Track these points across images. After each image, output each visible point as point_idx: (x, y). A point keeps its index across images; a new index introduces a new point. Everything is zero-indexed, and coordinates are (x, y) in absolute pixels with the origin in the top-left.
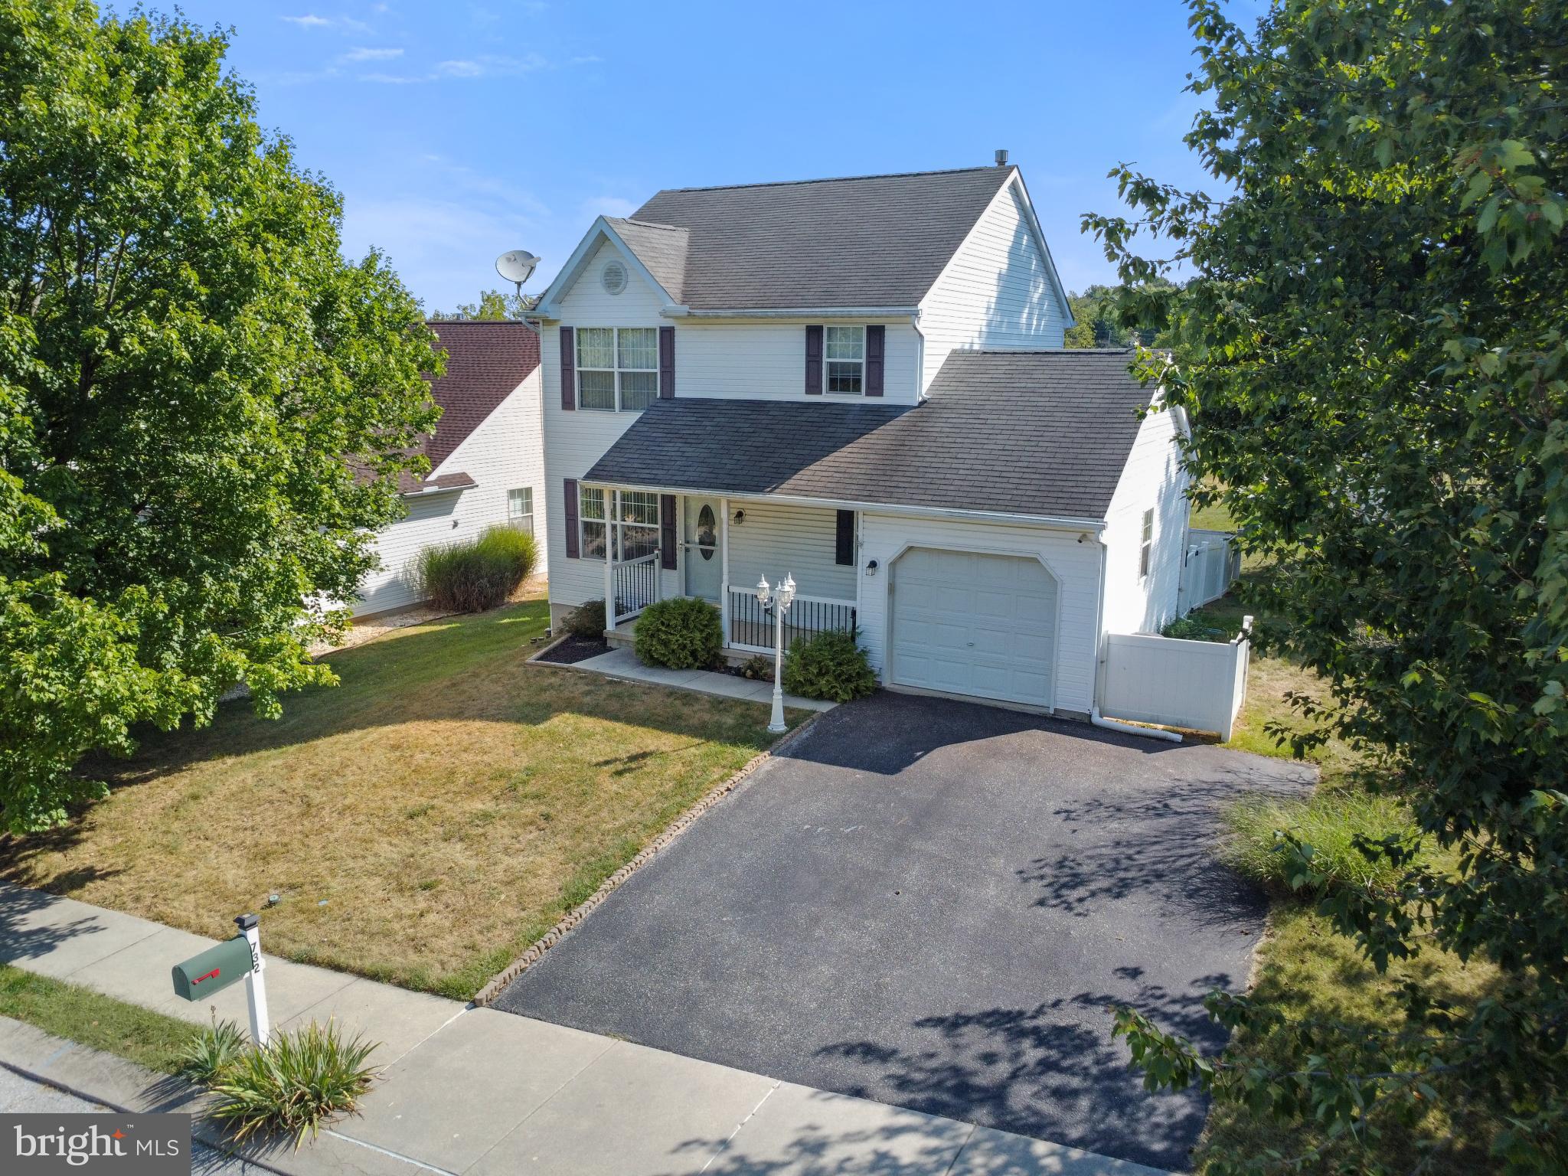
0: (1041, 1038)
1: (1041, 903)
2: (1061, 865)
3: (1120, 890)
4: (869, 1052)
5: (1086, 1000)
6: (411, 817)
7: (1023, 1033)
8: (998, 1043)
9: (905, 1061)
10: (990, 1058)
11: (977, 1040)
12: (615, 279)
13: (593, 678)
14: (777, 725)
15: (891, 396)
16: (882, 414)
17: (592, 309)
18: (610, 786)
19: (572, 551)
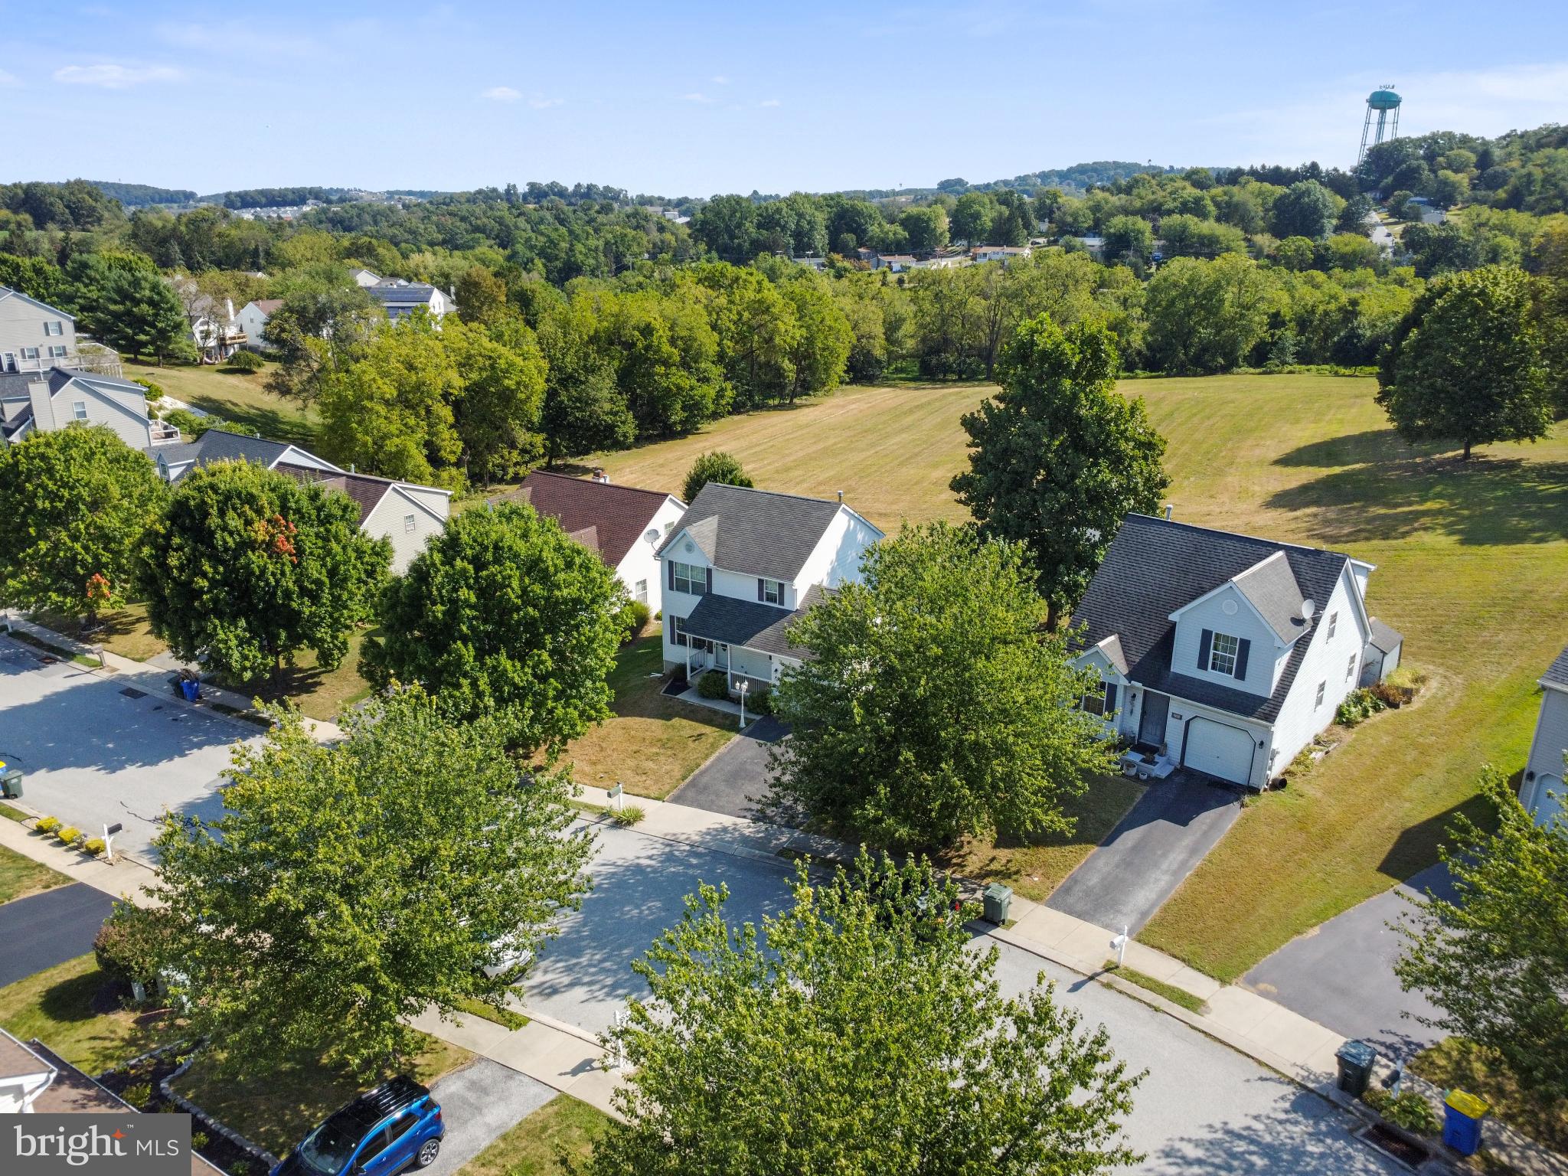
6: (635, 752)
12: (689, 548)
13: (684, 703)
14: (742, 724)
15: (786, 607)
16: (784, 613)
17: (681, 556)
18: (691, 745)
19: (673, 642)
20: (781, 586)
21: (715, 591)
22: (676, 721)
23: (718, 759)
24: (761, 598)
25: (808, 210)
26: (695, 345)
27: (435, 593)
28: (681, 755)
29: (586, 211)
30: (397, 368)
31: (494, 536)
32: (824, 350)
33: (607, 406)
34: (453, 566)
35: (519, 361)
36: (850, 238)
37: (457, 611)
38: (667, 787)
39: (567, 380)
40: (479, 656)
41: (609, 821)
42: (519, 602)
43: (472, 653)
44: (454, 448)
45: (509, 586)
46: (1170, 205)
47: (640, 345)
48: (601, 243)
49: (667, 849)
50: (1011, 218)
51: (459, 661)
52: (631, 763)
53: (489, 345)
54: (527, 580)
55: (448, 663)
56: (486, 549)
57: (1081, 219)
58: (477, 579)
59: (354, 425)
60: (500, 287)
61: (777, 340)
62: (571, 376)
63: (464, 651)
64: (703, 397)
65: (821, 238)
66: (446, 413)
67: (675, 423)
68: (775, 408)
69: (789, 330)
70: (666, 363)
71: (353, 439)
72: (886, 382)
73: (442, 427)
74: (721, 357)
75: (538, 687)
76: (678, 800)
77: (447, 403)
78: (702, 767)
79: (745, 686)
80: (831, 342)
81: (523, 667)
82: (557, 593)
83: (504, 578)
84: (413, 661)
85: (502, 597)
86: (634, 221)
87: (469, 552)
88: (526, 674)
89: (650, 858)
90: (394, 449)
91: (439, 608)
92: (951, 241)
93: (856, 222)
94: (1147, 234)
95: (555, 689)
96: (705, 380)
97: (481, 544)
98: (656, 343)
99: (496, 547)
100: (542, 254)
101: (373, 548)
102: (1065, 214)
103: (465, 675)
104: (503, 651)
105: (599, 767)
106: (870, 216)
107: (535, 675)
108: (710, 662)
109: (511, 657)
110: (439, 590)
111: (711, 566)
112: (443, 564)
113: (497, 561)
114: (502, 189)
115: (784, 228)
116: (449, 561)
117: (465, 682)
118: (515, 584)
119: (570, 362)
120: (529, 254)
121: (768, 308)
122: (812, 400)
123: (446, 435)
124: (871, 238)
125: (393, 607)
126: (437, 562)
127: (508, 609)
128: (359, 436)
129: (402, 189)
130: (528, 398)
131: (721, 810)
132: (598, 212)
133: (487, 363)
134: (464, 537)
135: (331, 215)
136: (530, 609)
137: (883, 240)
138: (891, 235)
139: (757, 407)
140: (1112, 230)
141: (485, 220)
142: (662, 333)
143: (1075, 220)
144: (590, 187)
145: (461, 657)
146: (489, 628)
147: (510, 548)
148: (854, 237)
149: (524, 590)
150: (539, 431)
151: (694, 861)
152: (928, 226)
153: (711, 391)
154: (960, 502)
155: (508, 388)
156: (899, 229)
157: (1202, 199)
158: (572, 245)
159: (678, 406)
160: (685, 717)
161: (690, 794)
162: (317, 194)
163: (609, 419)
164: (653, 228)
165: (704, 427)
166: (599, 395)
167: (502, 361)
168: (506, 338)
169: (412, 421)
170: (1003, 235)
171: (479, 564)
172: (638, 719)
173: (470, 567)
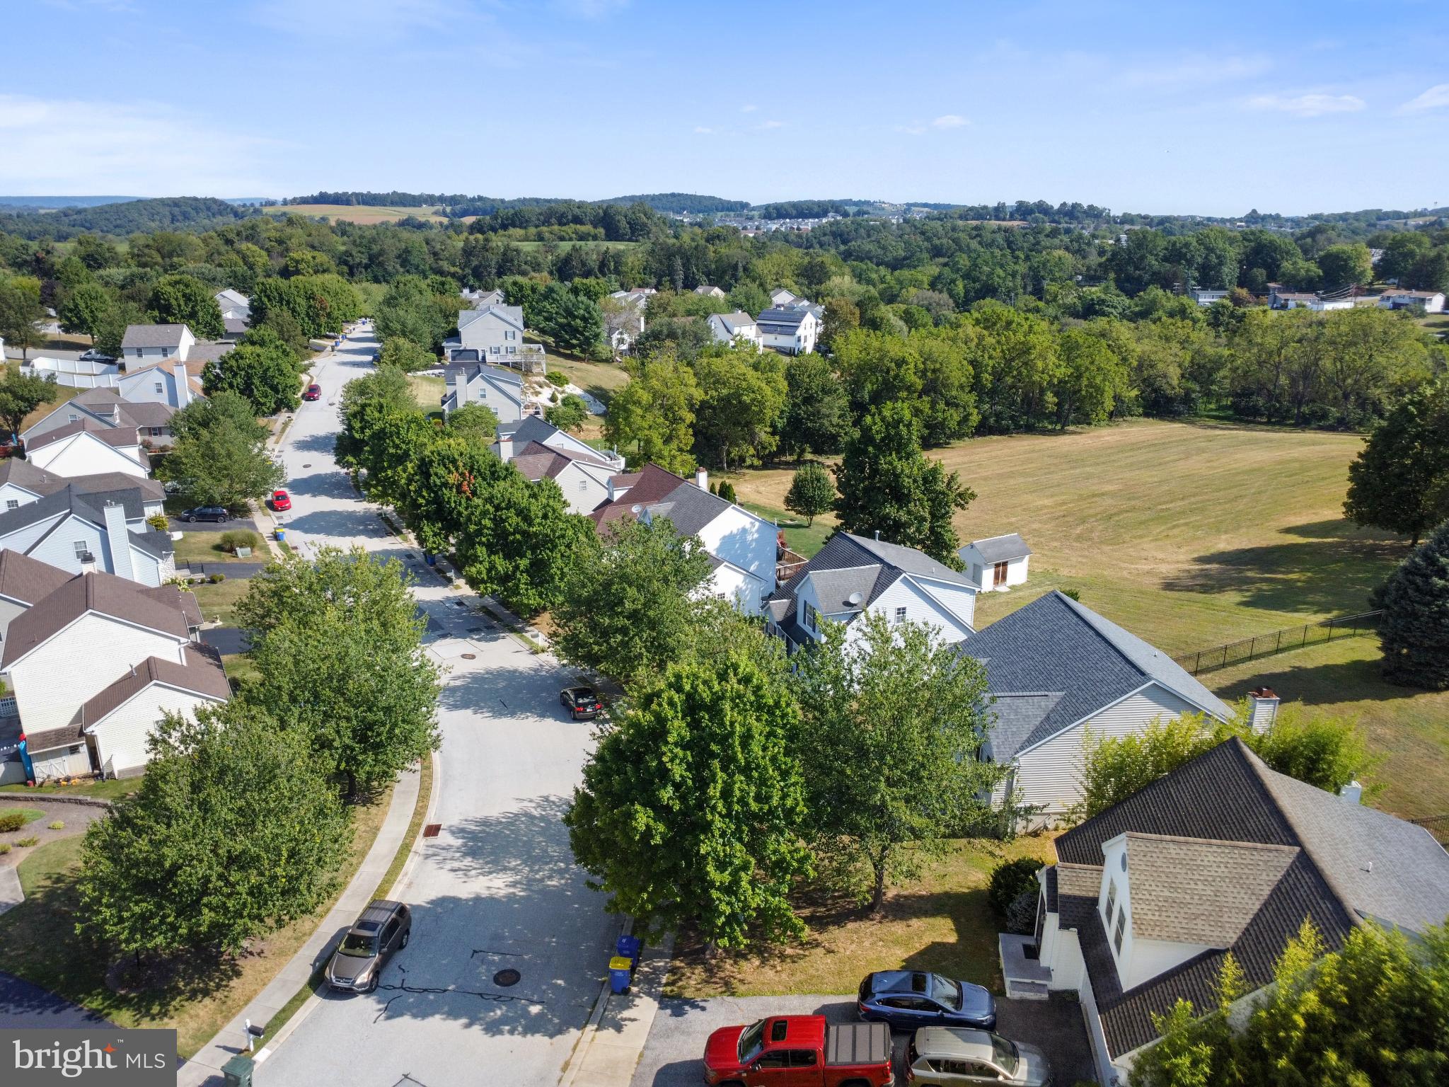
25: (1221, 245)
32: (1089, 387)
35: (760, 383)
36: (1261, 273)
47: (892, 374)
65: (1230, 271)
70: (909, 390)
74: (975, 387)
77: (691, 410)
80: (1098, 381)
120: (952, 276)
124: (1283, 274)
129: (919, 201)
135: (839, 228)
137: (1294, 277)
138: (1304, 272)
144: (1075, 206)
153: (954, 415)
155: (745, 402)
156: (1314, 267)
158: (993, 269)
162: (839, 206)
165: (956, 442)
167: (745, 383)
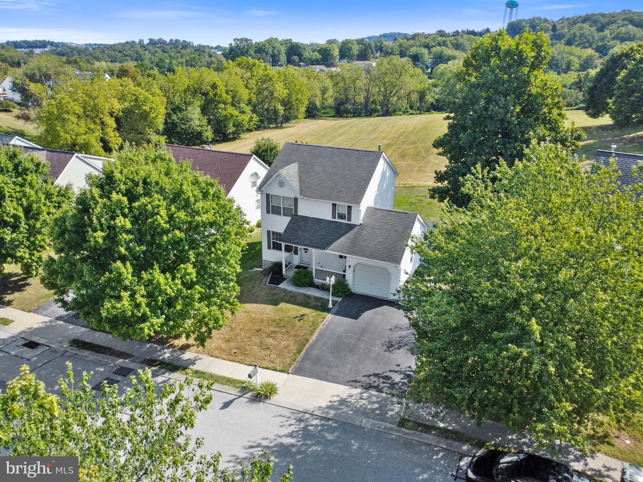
0: (383, 378)
1: (386, 351)
2: (389, 342)
3: (399, 348)
4: (356, 381)
5: (391, 371)
6: (258, 331)
7: (380, 377)
8: (376, 379)
9: (362, 382)
10: (375, 382)
11: (373, 379)
12: (281, 184)
13: (285, 290)
14: (330, 306)
15: (353, 222)
16: (351, 227)
17: (275, 190)
18: (299, 324)
19: (269, 248)
20: (350, 208)
21: (299, 214)
22: (282, 305)
23: (320, 334)
24: (334, 217)
25: (278, 45)
26: (238, 94)
27: (95, 221)
28: (292, 333)
29: (176, 48)
30: (82, 97)
31: (142, 174)
32: (296, 100)
33: (197, 123)
34: (109, 198)
35: (151, 96)
36: (296, 58)
37: (115, 235)
38: (288, 361)
39: (176, 109)
40: (137, 272)
41: (249, 395)
42: (168, 226)
43: (130, 270)
44: (117, 142)
45: (158, 214)
46: (433, 44)
47: (211, 94)
48: (184, 60)
49: (302, 425)
50: (365, 49)
51: (119, 279)
52: (256, 340)
53: (134, 89)
54: (173, 209)
55: (110, 279)
56: (137, 185)
57: (394, 50)
58: (130, 209)
59: (59, 128)
60: (138, 72)
61: (275, 95)
62: (178, 107)
63: (123, 270)
64: (243, 120)
65: (283, 58)
66: (111, 122)
67: (230, 133)
68: (274, 128)
69: (281, 91)
70: (224, 103)
71: (59, 136)
72: (320, 118)
73: (109, 130)
74: (249, 102)
75: (185, 292)
76: (298, 372)
77: (112, 116)
78: (311, 341)
79: (333, 279)
80: (299, 96)
81: (173, 280)
82: (197, 218)
83: (153, 208)
84: (80, 278)
85: (153, 222)
86: (198, 52)
87: (123, 187)
88: (176, 285)
89: (291, 435)
90: (83, 142)
91: (100, 235)
92: (340, 59)
93: (298, 51)
94: (426, 55)
95: (200, 293)
96: (243, 112)
97: (133, 181)
98: (219, 92)
99: (145, 182)
100: (157, 65)
101: (59, 192)
102: (388, 48)
103: (125, 289)
104: (156, 267)
105: (233, 344)
106: (304, 48)
107: (183, 283)
108: (296, 260)
109: (163, 272)
110: (99, 219)
111: (298, 195)
112: (101, 197)
113: (147, 194)
114: (137, 41)
115: (267, 53)
116: (106, 195)
117: (125, 294)
118: (163, 212)
119: (177, 100)
120: (151, 65)
121: (271, 79)
122: (290, 125)
123: (112, 134)
124: (305, 58)
125: (62, 234)
126: (97, 196)
127: (159, 232)
128: (62, 134)
130: (157, 116)
131: (335, 380)
132: (182, 49)
133: (134, 98)
134: (117, 175)
135: (58, 52)
136: (177, 232)
137: (310, 59)
138: (314, 57)
139: (265, 128)
140: (411, 54)
141: (129, 52)
142: (221, 89)
143: (392, 51)
144: (176, 41)
145: (120, 274)
146: (144, 248)
147: (157, 183)
148: (298, 58)
149: (171, 217)
150: (163, 135)
151: (329, 437)
152: (330, 53)
153: (246, 117)
154: (440, 154)
155: (145, 111)
156: (318, 54)
157: (446, 41)
158: (171, 61)
159: (231, 125)
160: (288, 302)
161: (307, 365)
162: (52, 44)
163: (199, 129)
164: (207, 56)
165: (242, 136)
166: (193, 117)
167: (142, 96)
168: (143, 85)
169: (92, 126)
170: (363, 56)
171: (132, 197)
172: (255, 305)
173: (125, 199)
